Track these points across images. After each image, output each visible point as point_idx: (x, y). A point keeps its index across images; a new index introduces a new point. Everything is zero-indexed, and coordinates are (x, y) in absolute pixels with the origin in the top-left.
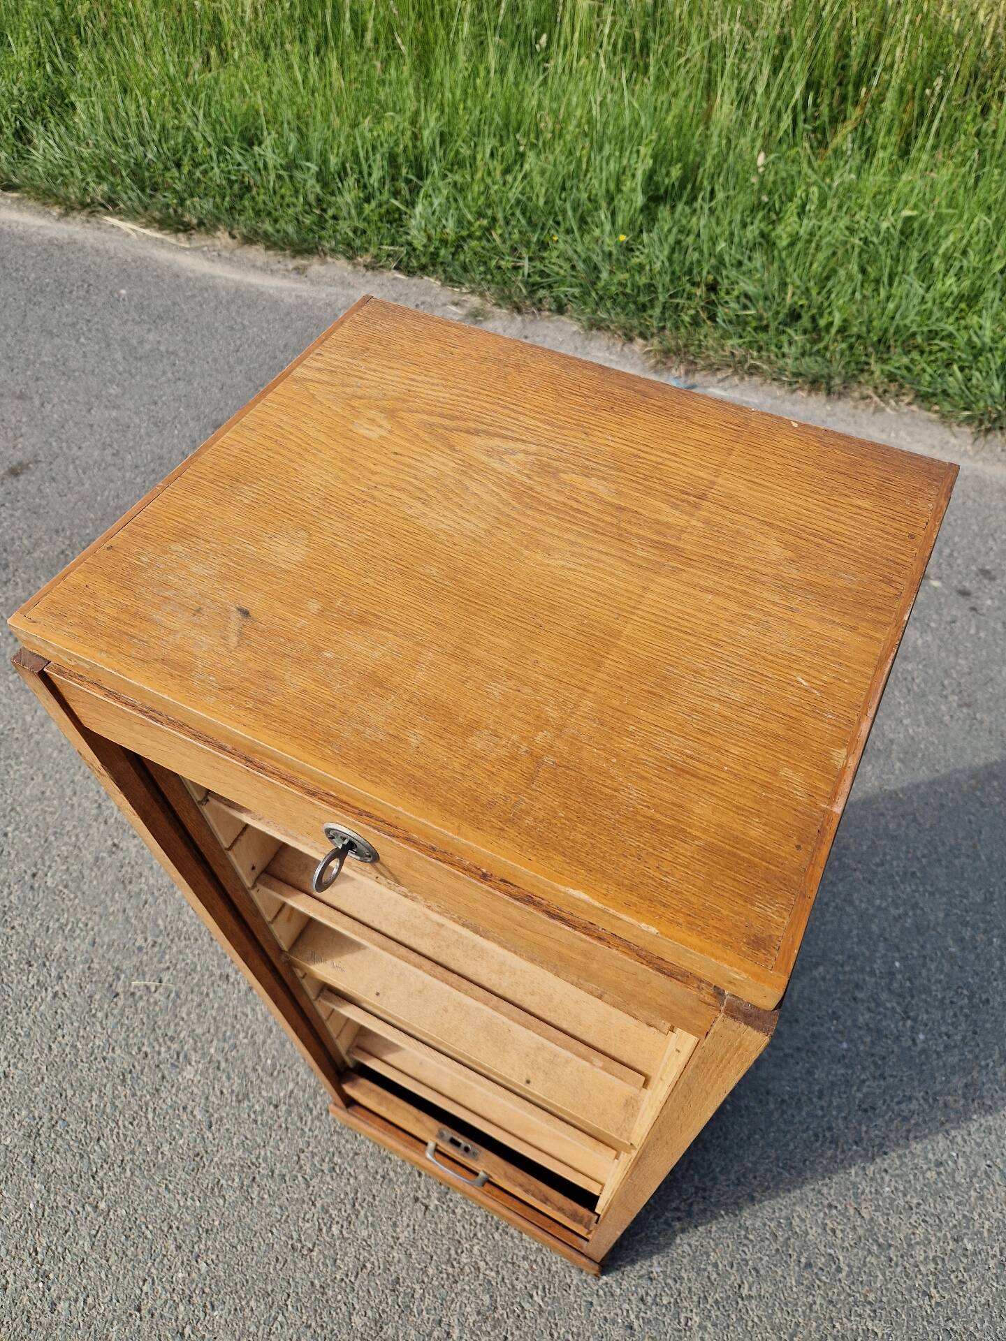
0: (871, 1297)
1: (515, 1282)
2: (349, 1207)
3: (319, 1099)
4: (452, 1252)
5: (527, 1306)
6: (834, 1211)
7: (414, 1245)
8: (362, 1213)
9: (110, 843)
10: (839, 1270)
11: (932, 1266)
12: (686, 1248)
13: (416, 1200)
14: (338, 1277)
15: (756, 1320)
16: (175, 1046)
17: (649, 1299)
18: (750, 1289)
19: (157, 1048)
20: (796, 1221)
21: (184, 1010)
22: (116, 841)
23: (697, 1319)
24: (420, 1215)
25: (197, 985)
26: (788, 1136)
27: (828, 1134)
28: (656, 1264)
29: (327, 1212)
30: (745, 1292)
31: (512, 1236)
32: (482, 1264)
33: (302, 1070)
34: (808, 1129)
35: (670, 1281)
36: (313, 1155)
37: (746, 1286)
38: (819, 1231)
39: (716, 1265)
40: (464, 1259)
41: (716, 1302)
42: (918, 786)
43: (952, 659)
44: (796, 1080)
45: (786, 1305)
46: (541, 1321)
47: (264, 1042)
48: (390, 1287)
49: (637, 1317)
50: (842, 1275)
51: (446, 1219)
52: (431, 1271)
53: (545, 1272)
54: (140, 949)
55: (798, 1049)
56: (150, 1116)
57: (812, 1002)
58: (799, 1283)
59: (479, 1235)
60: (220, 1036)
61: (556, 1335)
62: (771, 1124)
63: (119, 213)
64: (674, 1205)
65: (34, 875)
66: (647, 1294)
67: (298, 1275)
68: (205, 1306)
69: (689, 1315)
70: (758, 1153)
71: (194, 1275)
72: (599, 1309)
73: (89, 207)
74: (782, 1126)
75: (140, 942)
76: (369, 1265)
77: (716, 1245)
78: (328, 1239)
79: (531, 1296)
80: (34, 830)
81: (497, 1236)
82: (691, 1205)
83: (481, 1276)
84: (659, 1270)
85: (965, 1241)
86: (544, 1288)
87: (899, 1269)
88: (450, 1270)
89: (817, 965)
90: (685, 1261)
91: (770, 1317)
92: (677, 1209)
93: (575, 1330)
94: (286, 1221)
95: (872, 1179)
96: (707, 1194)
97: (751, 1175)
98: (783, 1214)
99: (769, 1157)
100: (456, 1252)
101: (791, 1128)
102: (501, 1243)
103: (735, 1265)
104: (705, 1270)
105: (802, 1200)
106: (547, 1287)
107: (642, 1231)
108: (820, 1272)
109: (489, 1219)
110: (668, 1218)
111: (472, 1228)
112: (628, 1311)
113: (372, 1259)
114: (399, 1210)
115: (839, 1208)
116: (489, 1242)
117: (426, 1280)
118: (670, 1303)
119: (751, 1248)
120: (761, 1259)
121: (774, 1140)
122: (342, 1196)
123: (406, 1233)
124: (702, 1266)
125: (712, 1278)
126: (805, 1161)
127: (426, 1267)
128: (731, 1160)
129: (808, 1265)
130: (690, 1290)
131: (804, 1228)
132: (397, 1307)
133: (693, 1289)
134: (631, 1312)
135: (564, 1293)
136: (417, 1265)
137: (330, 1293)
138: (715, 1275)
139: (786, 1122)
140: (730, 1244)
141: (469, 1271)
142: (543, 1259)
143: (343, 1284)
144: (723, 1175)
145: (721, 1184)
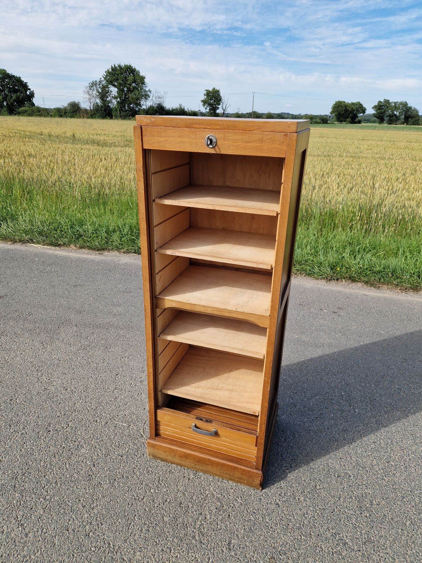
0: (364, 483)
1: (229, 497)
2: (157, 483)
3: (139, 452)
4: (202, 491)
5: (235, 503)
7: (186, 490)
8: (163, 484)
9: (43, 388)
10: (350, 476)
11: (382, 471)
12: (292, 477)
13: (184, 477)
14: (156, 506)
15: (324, 495)
16: (77, 443)
17: (283, 495)
18: (320, 486)
19: (69, 445)
20: (330, 464)
21: (79, 432)
22: (46, 388)
23: (303, 498)
24: (187, 481)
25: (84, 424)
27: (334, 439)
28: (282, 484)
29: (148, 485)
30: (318, 487)
31: (225, 483)
32: (215, 493)
33: (131, 444)
34: (326, 438)
35: (289, 488)
36: (139, 469)
37: (318, 486)
38: (339, 466)
39: (305, 481)
40: (207, 492)
41: (308, 492)
42: (335, 353)
43: (336, 326)
44: (318, 426)
45: (334, 489)
46: (242, 508)
47: (114, 438)
48: (179, 505)
49: (279, 500)
50: (352, 478)
52: (194, 498)
53: (240, 492)
54: (59, 417)
55: (317, 418)
56: (67, 466)
57: (317, 405)
58: (337, 482)
59: (212, 484)
60: (96, 438)
61: (249, 511)
62: (313, 438)
63: (34, 243)
64: (285, 465)
65: (11, 400)
66: (281, 493)
67: (138, 508)
68: (98, 524)
69: (299, 497)
70: (311, 447)
71: (92, 515)
72: (264, 500)
73: (22, 241)
74: (317, 439)
75: (58, 414)
76: (168, 500)
77: (303, 475)
78: (150, 494)
79: (237, 500)
80: (10, 387)
81: (219, 483)
82: (291, 464)
83: (215, 497)
84: (284, 485)
85: (391, 462)
87: (371, 473)
88: (202, 497)
89: (316, 396)
90: (293, 481)
91: (329, 494)
92: (286, 466)
94: (131, 491)
95: (353, 449)
96: (296, 461)
97: (310, 454)
98: (325, 462)
99: (315, 447)
100: (204, 491)
101: (320, 439)
102: (221, 485)
103: (312, 480)
104: (301, 483)
105: (330, 458)
106: (242, 496)
107: (275, 475)
108: (343, 478)
109: (215, 479)
110: (283, 470)
111: (209, 482)
112: (275, 499)
113: (169, 498)
114: (178, 481)
115: (344, 458)
116: (216, 486)
117: (193, 501)
118: (291, 494)
119: (316, 474)
120: (321, 477)
121: (316, 443)
122: (154, 480)
123: (182, 488)
124: (300, 482)
125: (305, 485)
126: (328, 447)
127: (192, 497)
128: (302, 450)
129: (338, 476)
130: (297, 489)
131: (333, 466)
132: (182, 512)
133: (298, 489)
134: (277, 500)
135: (249, 497)
136: (188, 497)
137: (153, 511)
138: (305, 484)
139: (318, 437)
140: (308, 474)
141: (210, 496)
142: (238, 488)
143: (158, 508)
144: (300, 454)
145: (300, 457)
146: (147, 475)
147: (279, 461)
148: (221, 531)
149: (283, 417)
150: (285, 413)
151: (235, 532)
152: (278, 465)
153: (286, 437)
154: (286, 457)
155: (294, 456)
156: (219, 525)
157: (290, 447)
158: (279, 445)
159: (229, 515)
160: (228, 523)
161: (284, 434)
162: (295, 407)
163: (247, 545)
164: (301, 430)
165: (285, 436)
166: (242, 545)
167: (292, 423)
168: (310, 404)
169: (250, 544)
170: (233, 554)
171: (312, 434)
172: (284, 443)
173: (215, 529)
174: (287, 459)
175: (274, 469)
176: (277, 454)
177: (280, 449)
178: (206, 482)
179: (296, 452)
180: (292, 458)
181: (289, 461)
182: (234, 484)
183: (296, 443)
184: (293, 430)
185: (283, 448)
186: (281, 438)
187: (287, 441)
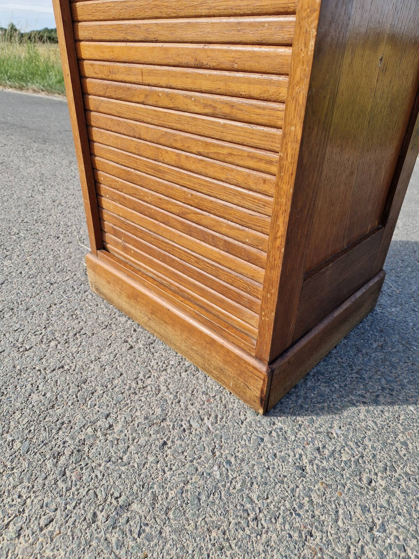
1: (190, 406)
2: (71, 334)
4: (141, 375)
5: (195, 425)
7: (111, 364)
8: (79, 340)
9: (30, 195)
12: (371, 424)
13: (126, 342)
14: (37, 368)
17: (327, 452)
21: (24, 243)
22: (33, 195)
23: (383, 483)
24: (124, 350)
28: (336, 428)
29: (53, 333)
31: (197, 378)
32: (163, 388)
36: (62, 307)
39: (405, 444)
40: (149, 381)
41: (407, 474)
46: (206, 439)
48: (77, 383)
49: (311, 462)
51: (145, 356)
52: (116, 382)
53: (221, 407)
59: (169, 371)
61: (218, 454)
64: (359, 393)
66: (324, 447)
69: (373, 477)
72: (269, 446)
76: (66, 367)
77: (405, 429)
78: (44, 347)
79: (202, 420)
81: (184, 375)
82: (378, 396)
83: (160, 395)
84: (339, 432)
86: (216, 416)
88: (134, 385)
90: (369, 433)
92: (363, 396)
93: (240, 455)
94: (19, 332)
96: (394, 393)
100: (144, 376)
102: (186, 379)
104: (392, 445)
106: (220, 416)
107: (324, 402)
109: (181, 364)
110: (352, 400)
111: (164, 365)
112: (301, 455)
113: (71, 365)
114: (109, 344)
116: (175, 377)
117: (109, 386)
118: (350, 460)
122: (70, 329)
123: (107, 357)
124: (389, 441)
125: (402, 453)
127: (113, 378)
130: (374, 456)
132: (74, 396)
133: (378, 457)
134: (304, 457)
135: (236, 424)
136: (106, 376)
137: (25, 375)
138: (404, 452)
141: (150, 389)
142: (221, 398)
143: (39, 373)
144: (412, 385)
145: (409, 390)
146: (65, 319)
148: (123, 468)
149: (393, 310)
150: (401, 305)
151: (155, 486)
152: (340, 387)
153: (387, 343)
154: (370, 378)
155: (391, 381)
156: (128, 453)
157: (388, 363)
158: (361, 351)
159: (165, 443)
160: (151, 458)
161: (381, 336)
163: (163, 535)
165: (385, 340)
166: (151, 527)
167: (411, 324)
169: (174, 536)
170: (114, 541)
172: (374, 352)
173: (113, 459)
174: (370, 383)
175: (327, 390)
176: (350, 366)
177: (361, 359)
178: (159, 364)
179: (401, 377)
180: (385, 386)
181: (375, 389)
182: (216, 386)
183: (408, 361)
184: (407, 335)
185: (369, 360)
186: (372, 341)
187: (384, 351)
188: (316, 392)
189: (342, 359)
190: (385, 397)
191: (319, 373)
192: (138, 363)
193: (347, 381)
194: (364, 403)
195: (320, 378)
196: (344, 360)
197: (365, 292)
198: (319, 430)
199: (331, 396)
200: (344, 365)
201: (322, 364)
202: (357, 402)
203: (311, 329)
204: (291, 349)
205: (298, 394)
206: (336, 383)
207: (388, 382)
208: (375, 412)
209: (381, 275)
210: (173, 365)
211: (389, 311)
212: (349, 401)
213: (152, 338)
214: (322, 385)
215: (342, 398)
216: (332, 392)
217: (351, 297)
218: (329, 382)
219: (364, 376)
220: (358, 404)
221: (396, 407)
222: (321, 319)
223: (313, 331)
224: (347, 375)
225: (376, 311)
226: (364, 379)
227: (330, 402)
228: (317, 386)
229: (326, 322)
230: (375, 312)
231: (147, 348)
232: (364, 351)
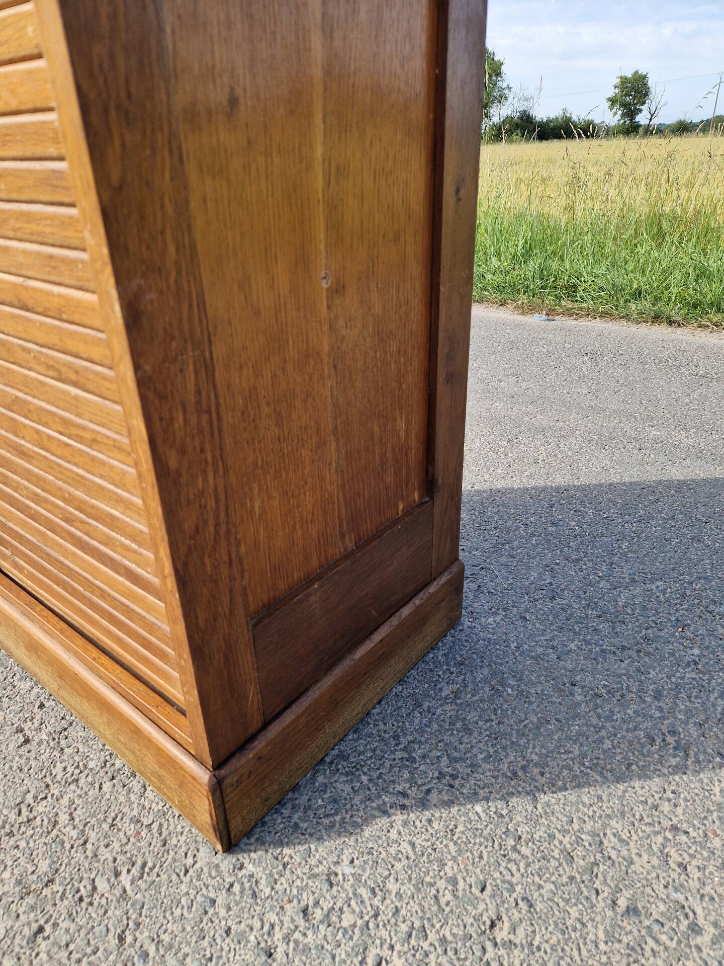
1: (102, 849)
5: (102, 885)
6: (684, 838)
10: (695, 929)
12: (405, 847)
17: (318, 914)
18: (513, 930)
20: (610, 842)
26: (603, 733)
27: (670, 739)
28: (346, 862)
30: (502, 934)
31: (129, 791)
32: (64, 818)
34: (635, 728)
35: (364, 893)
37: (507, 925)
38: (655, 861)
39: (454, 881)
40: (42, 807)
41: (443, 940)
44: (620, 676)
46: (114, 914)
49: (287, 939)
50: (704, 940)
51: (46, 756)
53: (156, 845)
55: (623, 648)
57: (645, 608)
58: (610, 938)
59: (82, 782)
61: (129, 939)
62: (576, 716)
64: (399, 788)
66: (317, 903)
69: (386, 953)
70: (551, 746)
72: (223, 912)
77: (460, 852)
79: (117, 874)
81: (107, 787)
82: (428, 791)
83: (54, 833)
84: (348, 870)
86: (144, 864)
88: (12, 817)
90: (398, 866)
92: (404, 795)
93: (166, 938)
96: (457, 783)
97: (536, 771)
98: (588, 827)
99: (568, 752)
100: (36, 797)
101: (608, 725)
102: (108, 796)
103: (489, 887)
104: (431, 885)
105: (623, 814)
106: (150, 864)
107: (336, 814)
108: (656, 927)
109: (108, 765)
110: (385, 803)
111: (77, 771)
112: (272, 926)
115: (693, 834)
116: (90, 793)
118: (354, 926)
119: (522, 866)
120: (540, 887)
121: (579, 734)
124: (428, 879)
125: (443, 901)
126: (630, 765)
128: (505, 748)
129: (632, 911)
130: (397, 910)
131: (624, 853)
133: (403, 912)
134: (277, 928)
135: (174, 877)
138: (449, 897)
139: (599, 717)
140: (485, 856)
141: (39, 823)
142: (161, 825)
144: (489, 763)
145: (483, 774)
147: (387, 764)
149: (491, 620)
150: (505, 609)
152: (370, 780)
153: (466, 686)
154: (423, 757)
155: (456, 760)
157: (459, 725)
158: (420, 706)
159: (41, 929)
161: (460, 673)
162: (553, 598)
164: (538, 677)
165: (464, 680)
167: (513, 646)
168: (615, 601)
171: (579, 698)
172: (441, 705)
174: (422, 767)
175: (347, 788)
176: (396, 737)
177: (417, 721)
178: (68, 769)
179: (475, 750)
180: (446, 770)
181: (426, 777)
182: (157, 804)
183: (493, 717)
184: (503, 668)
185: (430, 721)
186: (442, 684)
187: (458, 701)
188: (326, 796)
189: (385, 724)
190: (440, 792)
191: (343, 756)
192: (31, 771)
193: (384, 767)
194: (403, 807)
195: (340, 766)
196: (389, 725)
197: (421, 605)
198: (316, 870)
199: (351, 799)
200: (387, 736)
201: (350, 737)
202: (391, 807)
203: (307, 690)
204: (263, 732)
205: (297, 802)
206: (365, 774)
207: (453, 760)
208: (418, 823)
209: (455, 569)
210: (91, 769)
211: (484, 624)
212: (379, 808)
213: (67, 718)
214: (341, 780)
215: (367, 803)
216: (355, 792)
217: (392, 619)
218: (352, 774)
219: (413, 755)
220: (392, 811)
221: (454, 810)
222: (328, 669)
223: (310, 693)
224: (386, 756)
225: (462, 625)
226: (413, 760)
227: (347, 812)
228: (331, 783)
229: (337, 672)
230: (461, 627)
231: (54, 739)
232: (426, 705)
